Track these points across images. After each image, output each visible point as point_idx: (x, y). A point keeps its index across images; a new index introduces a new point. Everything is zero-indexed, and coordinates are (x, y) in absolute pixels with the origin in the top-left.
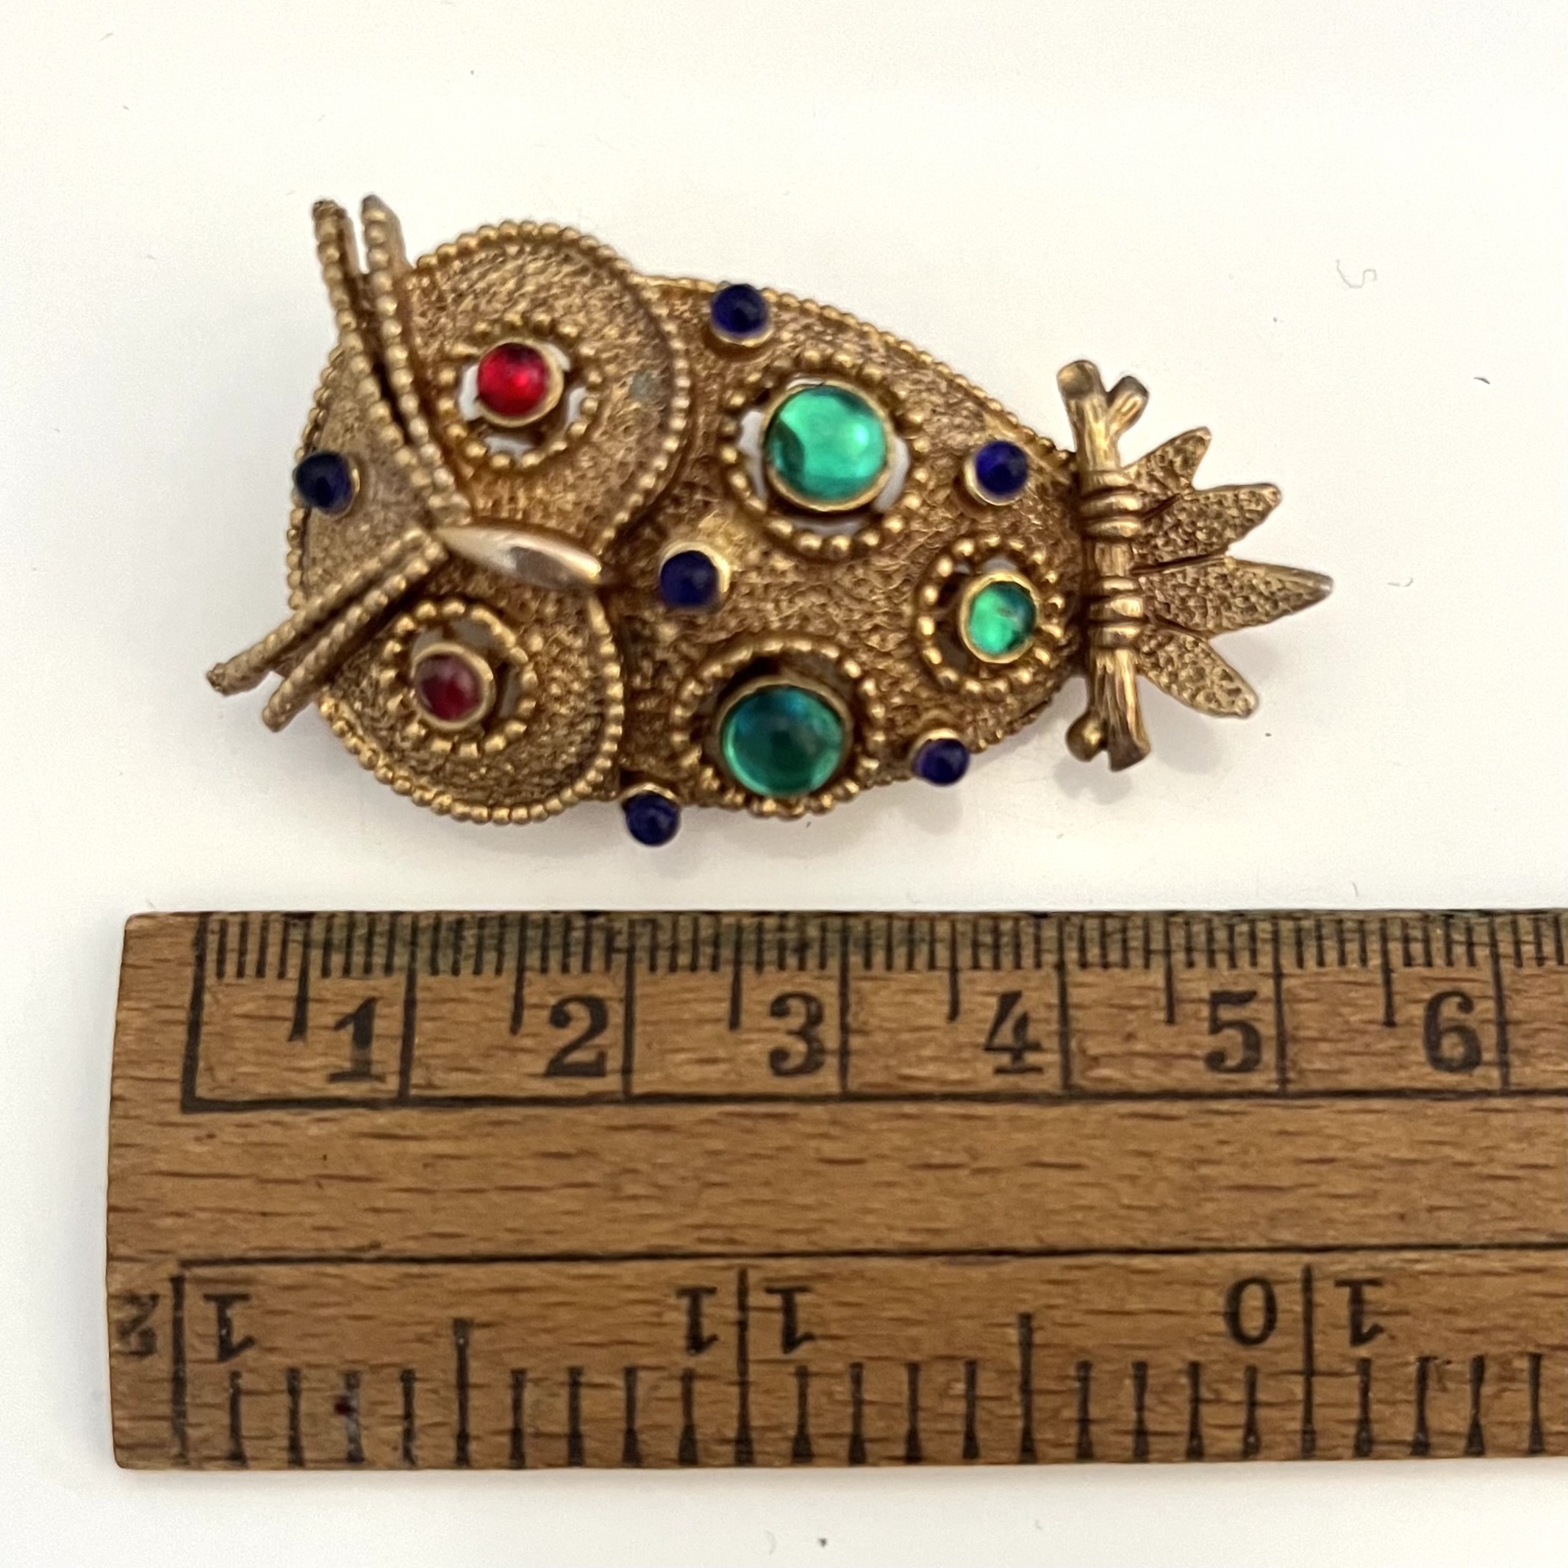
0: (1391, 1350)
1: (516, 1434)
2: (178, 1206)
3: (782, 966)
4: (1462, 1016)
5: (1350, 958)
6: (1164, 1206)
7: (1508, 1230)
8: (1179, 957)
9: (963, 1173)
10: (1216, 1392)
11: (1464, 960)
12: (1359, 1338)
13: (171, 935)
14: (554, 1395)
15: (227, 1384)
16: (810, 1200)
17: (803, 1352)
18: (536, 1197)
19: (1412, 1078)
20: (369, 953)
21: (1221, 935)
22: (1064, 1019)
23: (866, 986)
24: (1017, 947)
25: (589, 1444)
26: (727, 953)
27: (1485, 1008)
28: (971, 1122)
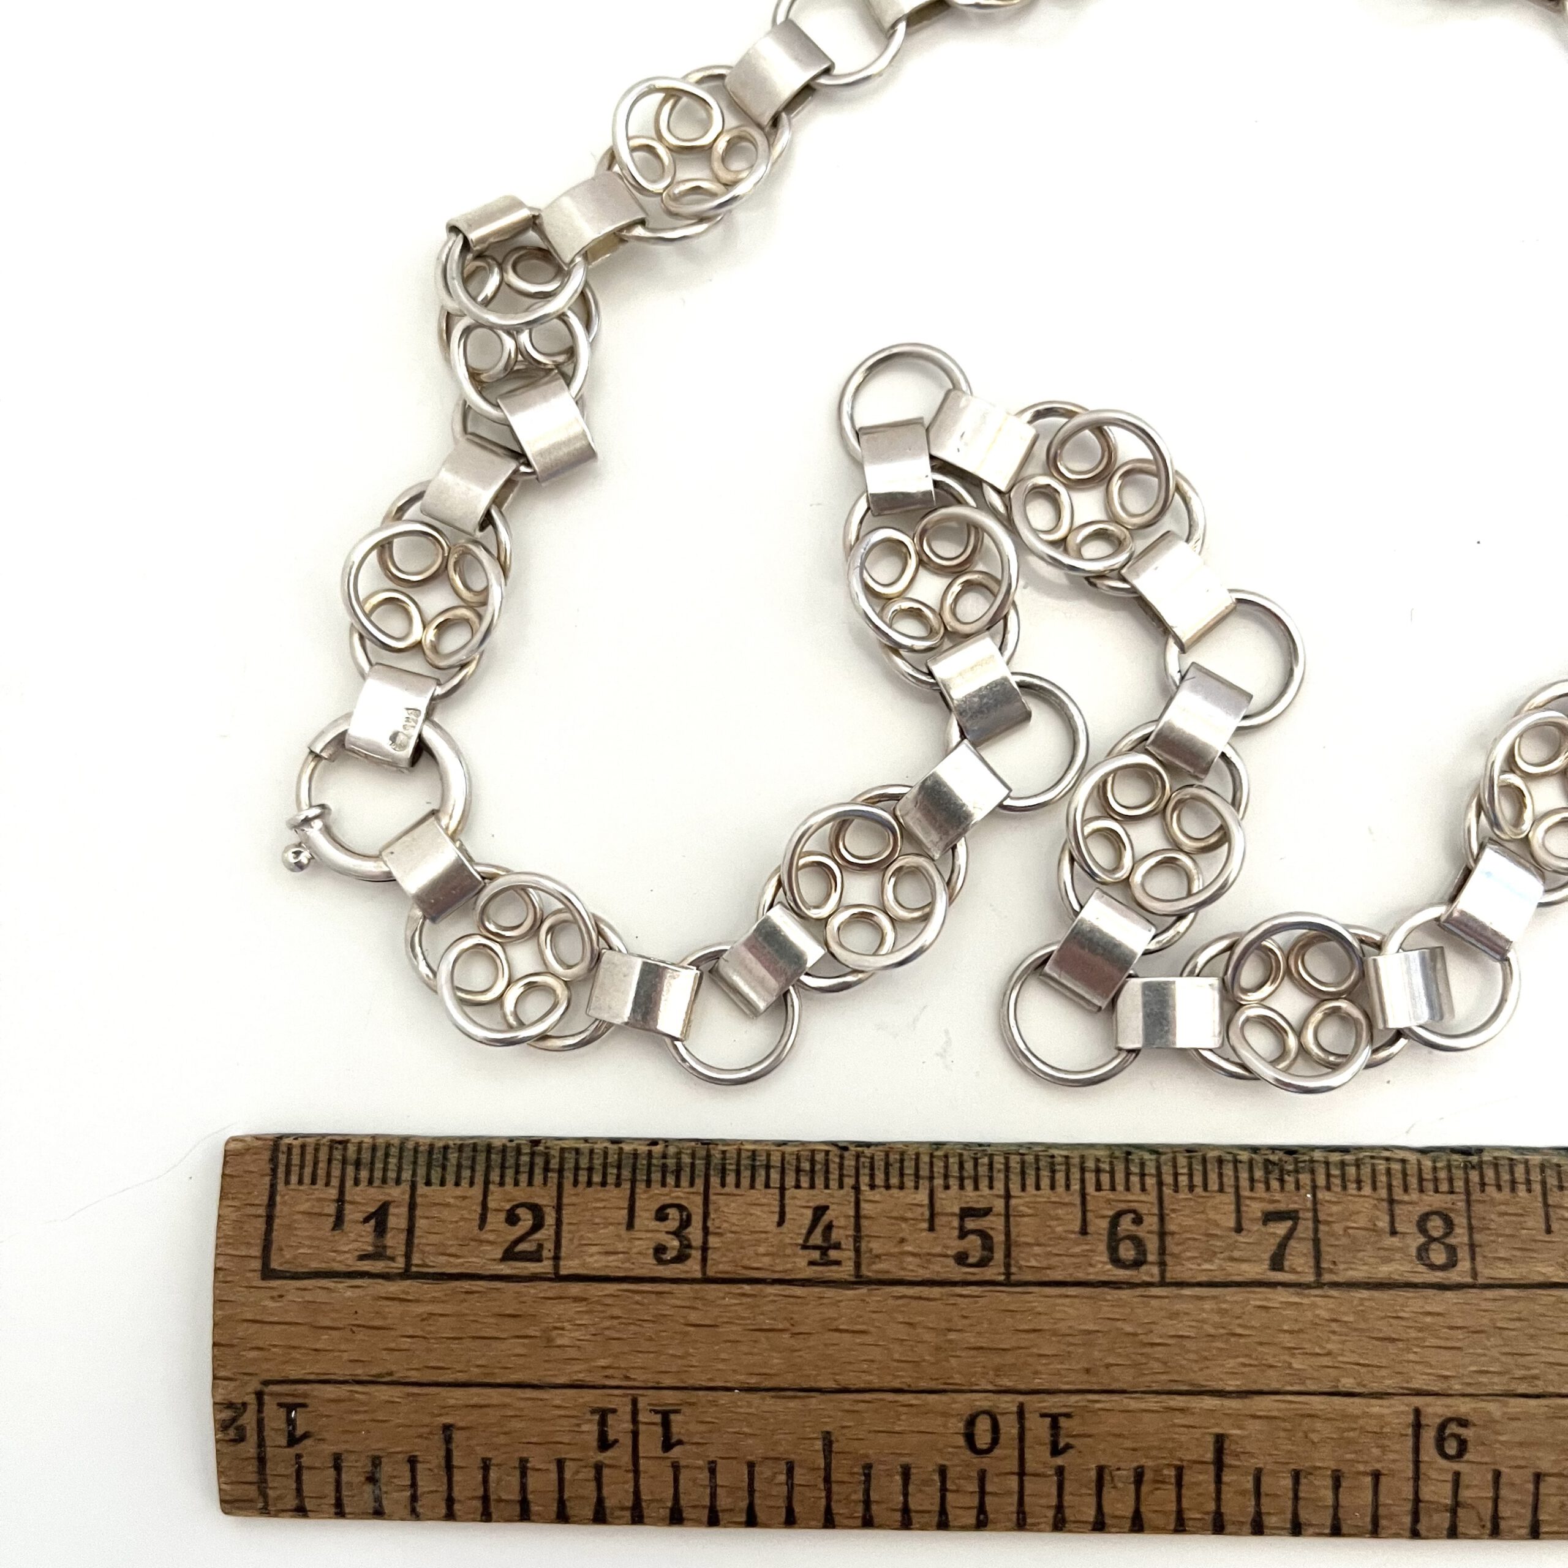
0: (1079, 1461)
1: (485, 1499)
2: (259, 1343)
3: (664, 1184)
4: (1133, 1228)
5: (1057, 1183)
6: (924, 1360)
7: (1162, 1381)
8: (939, 1182)
9: (786, 1336)
10: (956, 1484)
11: (1138, 1186)
12: (1056, 1451)
13: (255, 1154)
14: (508, 1475)
15: (293, 1462)
16: (680, 1351)
17: (676, 1452)
18: (495, 1344)
19: (1097, 1273)
20: (385, 1170)
21: (969, 1166)
22: (858, 1227)
23: (722, 1199)
24: (827, 1172)
25: (534, 1508)
26: (626, 1173)
27: (1151, 1222)
28: (791, 1300)
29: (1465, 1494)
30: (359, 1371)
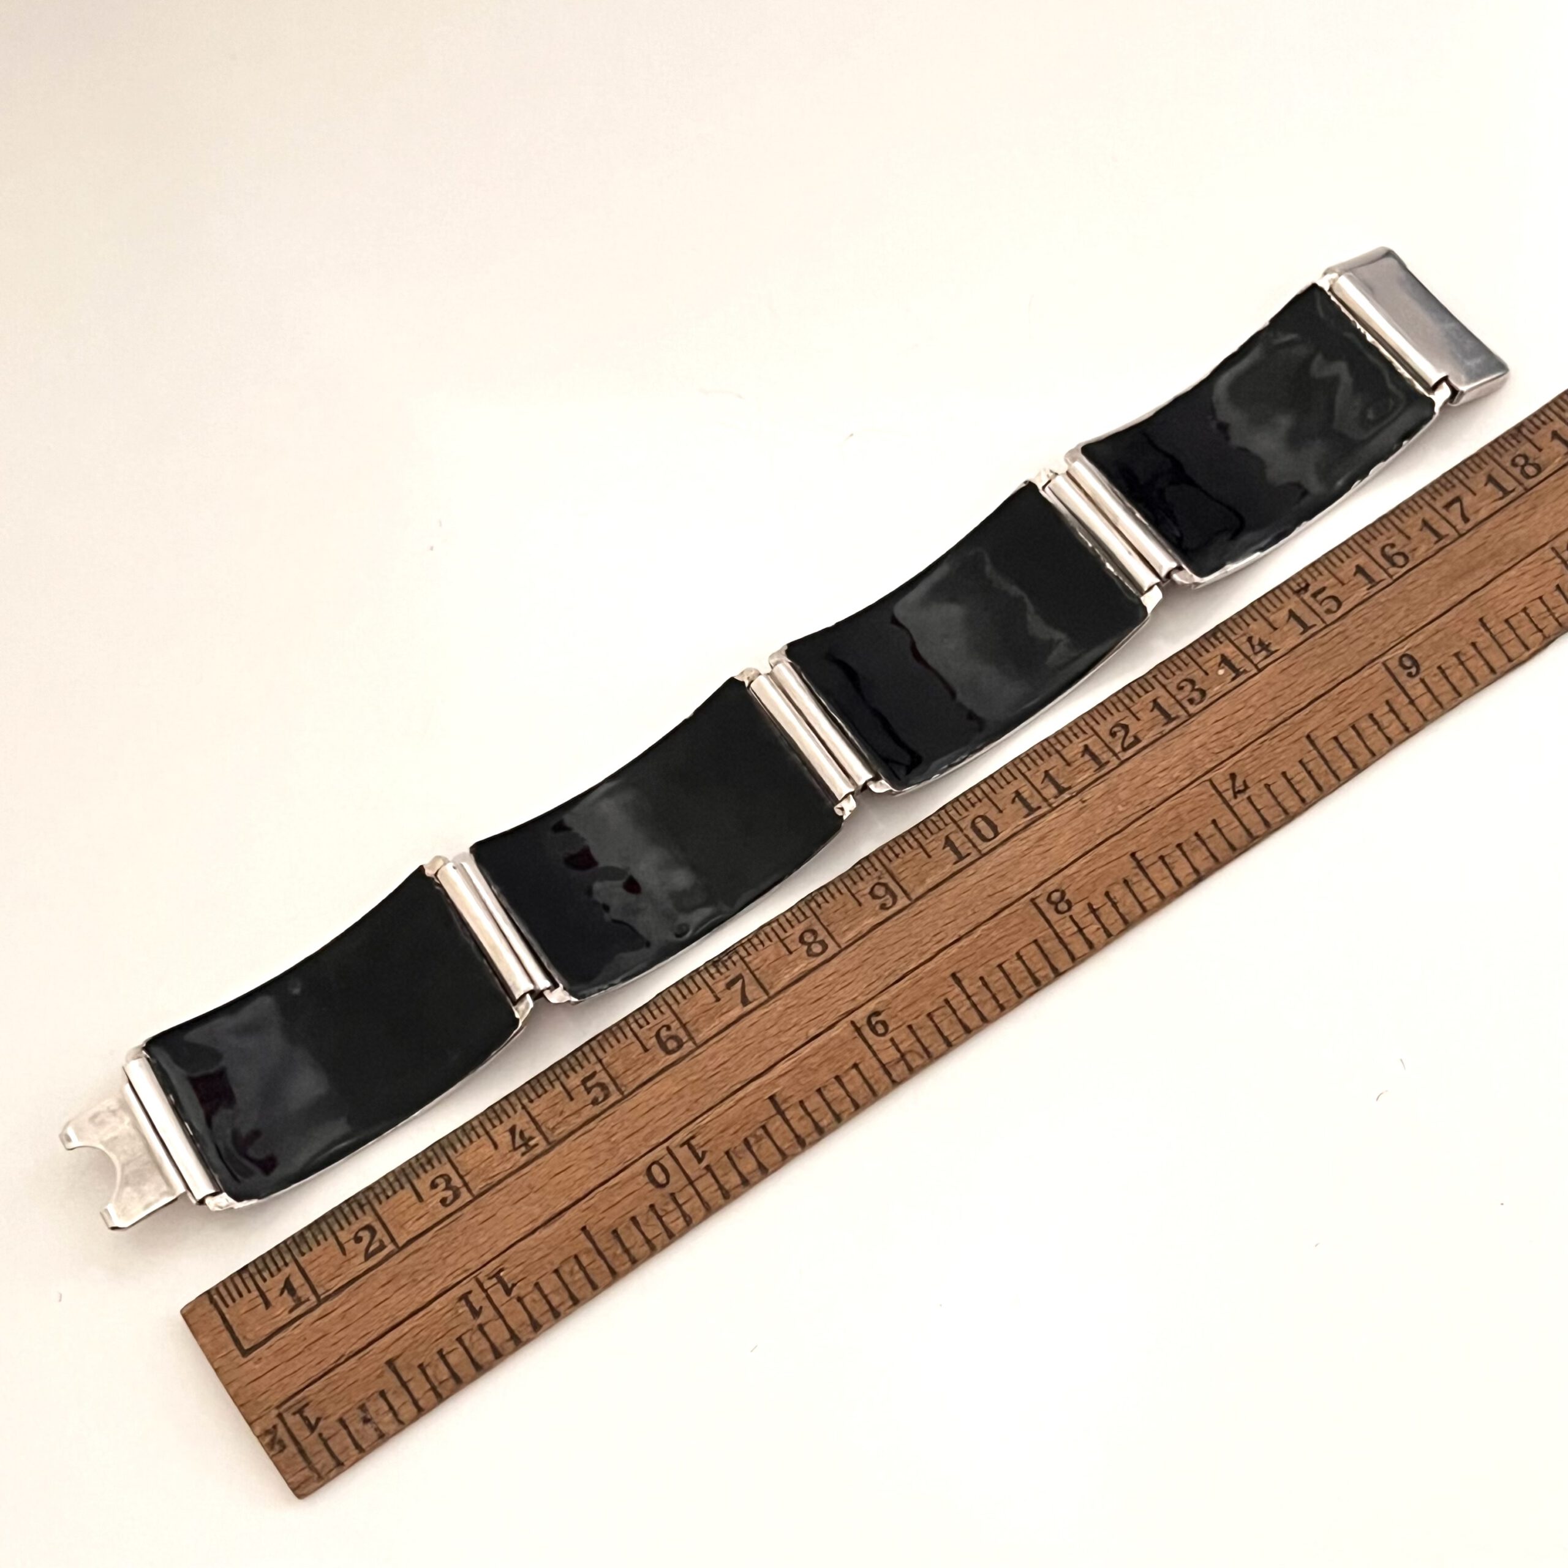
0: (714, 1156)
1: (434, 1390)
2: (264, 1389)
3: (426, 1171)
4: (668, 1033)
5: (620, 1039)
6: (607, 1160)
7: (727, 1090)
8: (563, 1077)
9: (532, 1195)
10: (664, 1210)
11: (660, 1015)
12: (700, 1160)
13: (200, 1306)
14: (437, 1366)
15: (319, 1441)
16: (485, 1239)
17: (515, 1292)
18: (388, 1302)
19: (664, 1063)
20: (276, 1264)
21: (573, 1061)
22: (535, 1123)
23: (460, 1158)
24: (506, 1112)
25: (461, 1374)
26: (403, 1180)
27: (675, 1025)
28: (524, 1177)
29: (901, 1047)
30: (326, 1366)
